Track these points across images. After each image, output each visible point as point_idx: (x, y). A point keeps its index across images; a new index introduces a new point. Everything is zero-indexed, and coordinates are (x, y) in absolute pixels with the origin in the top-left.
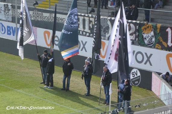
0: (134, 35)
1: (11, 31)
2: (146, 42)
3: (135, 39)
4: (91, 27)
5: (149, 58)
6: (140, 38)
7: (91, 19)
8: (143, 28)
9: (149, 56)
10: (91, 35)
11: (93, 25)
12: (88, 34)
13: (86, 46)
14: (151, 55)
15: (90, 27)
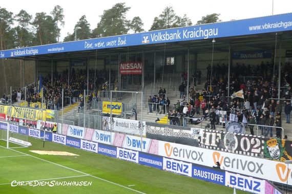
0: (260, 149)
1: (136, 143)
2: (272, 155)
3: (261, 153)
4: (218, 142)
5: (260, 168)
6: (266, 152)
7: (218, 135)
8: (268, 142)
9: (260, 165)
10: (218, 149)
11: (219, 140)
12: (214, 148)
13: (202, 157)
14: (262, 165)
15: (216, 142)
